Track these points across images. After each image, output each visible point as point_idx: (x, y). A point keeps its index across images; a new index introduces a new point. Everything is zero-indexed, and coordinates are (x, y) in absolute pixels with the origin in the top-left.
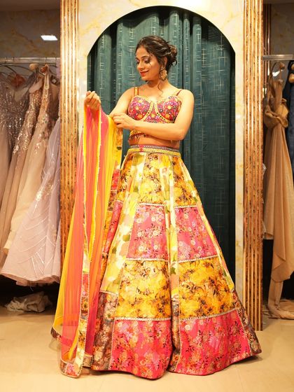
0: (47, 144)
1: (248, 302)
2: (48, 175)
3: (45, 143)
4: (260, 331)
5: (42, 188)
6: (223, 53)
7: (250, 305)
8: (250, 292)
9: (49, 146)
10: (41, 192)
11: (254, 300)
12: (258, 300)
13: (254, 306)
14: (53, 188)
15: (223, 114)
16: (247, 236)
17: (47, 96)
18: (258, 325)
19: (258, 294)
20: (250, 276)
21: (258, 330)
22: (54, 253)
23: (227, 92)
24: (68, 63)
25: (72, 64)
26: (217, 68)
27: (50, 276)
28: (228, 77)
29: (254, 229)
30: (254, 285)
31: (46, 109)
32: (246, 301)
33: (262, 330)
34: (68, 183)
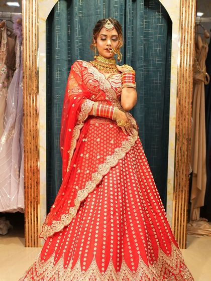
0: (7, 93)
1: (176, 227)
2: (10, 121)
3: (5, 92)
4: (184, 250)
5: (6, 133)
6: (162, 20)
7: (178, 230)
8: (178, 220)
9: (9, 95)
10: (5, 136)
11: (181, 225)
12: (184, 225)
13: (180, 230)
14: (15, 133)
15: (160, 73)
16: (177, 175)
17: (5, 49)
18: (183, 244)
19: (184, 221)
20: (178, 207)
21: (183, 248)
22: (18, 189)
23: (164, 55)
24: (29, 26)
25: (32, 27)
26: (156, 34)
27: (15, 207)
28: (165, 41)
29: (183, 170)
30: (181, 214)
31: (4, 61)
32: (175, 226)
33: (186, 248)
34: (30, 131)
